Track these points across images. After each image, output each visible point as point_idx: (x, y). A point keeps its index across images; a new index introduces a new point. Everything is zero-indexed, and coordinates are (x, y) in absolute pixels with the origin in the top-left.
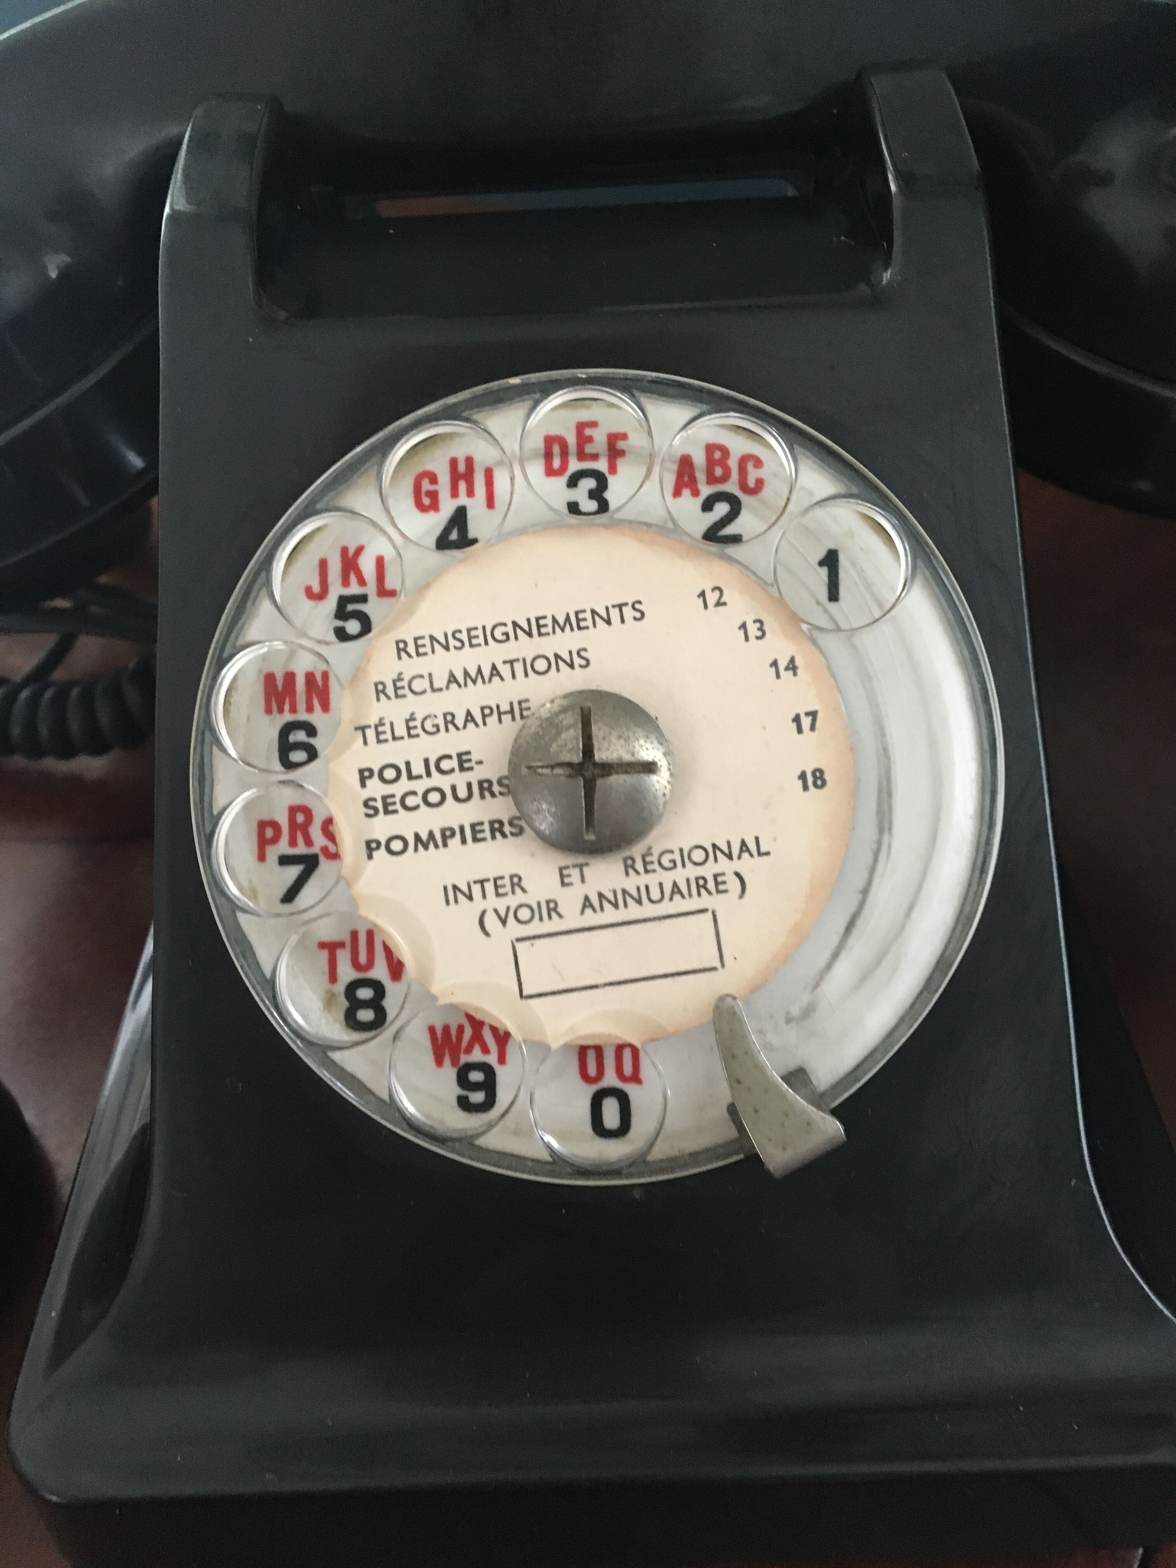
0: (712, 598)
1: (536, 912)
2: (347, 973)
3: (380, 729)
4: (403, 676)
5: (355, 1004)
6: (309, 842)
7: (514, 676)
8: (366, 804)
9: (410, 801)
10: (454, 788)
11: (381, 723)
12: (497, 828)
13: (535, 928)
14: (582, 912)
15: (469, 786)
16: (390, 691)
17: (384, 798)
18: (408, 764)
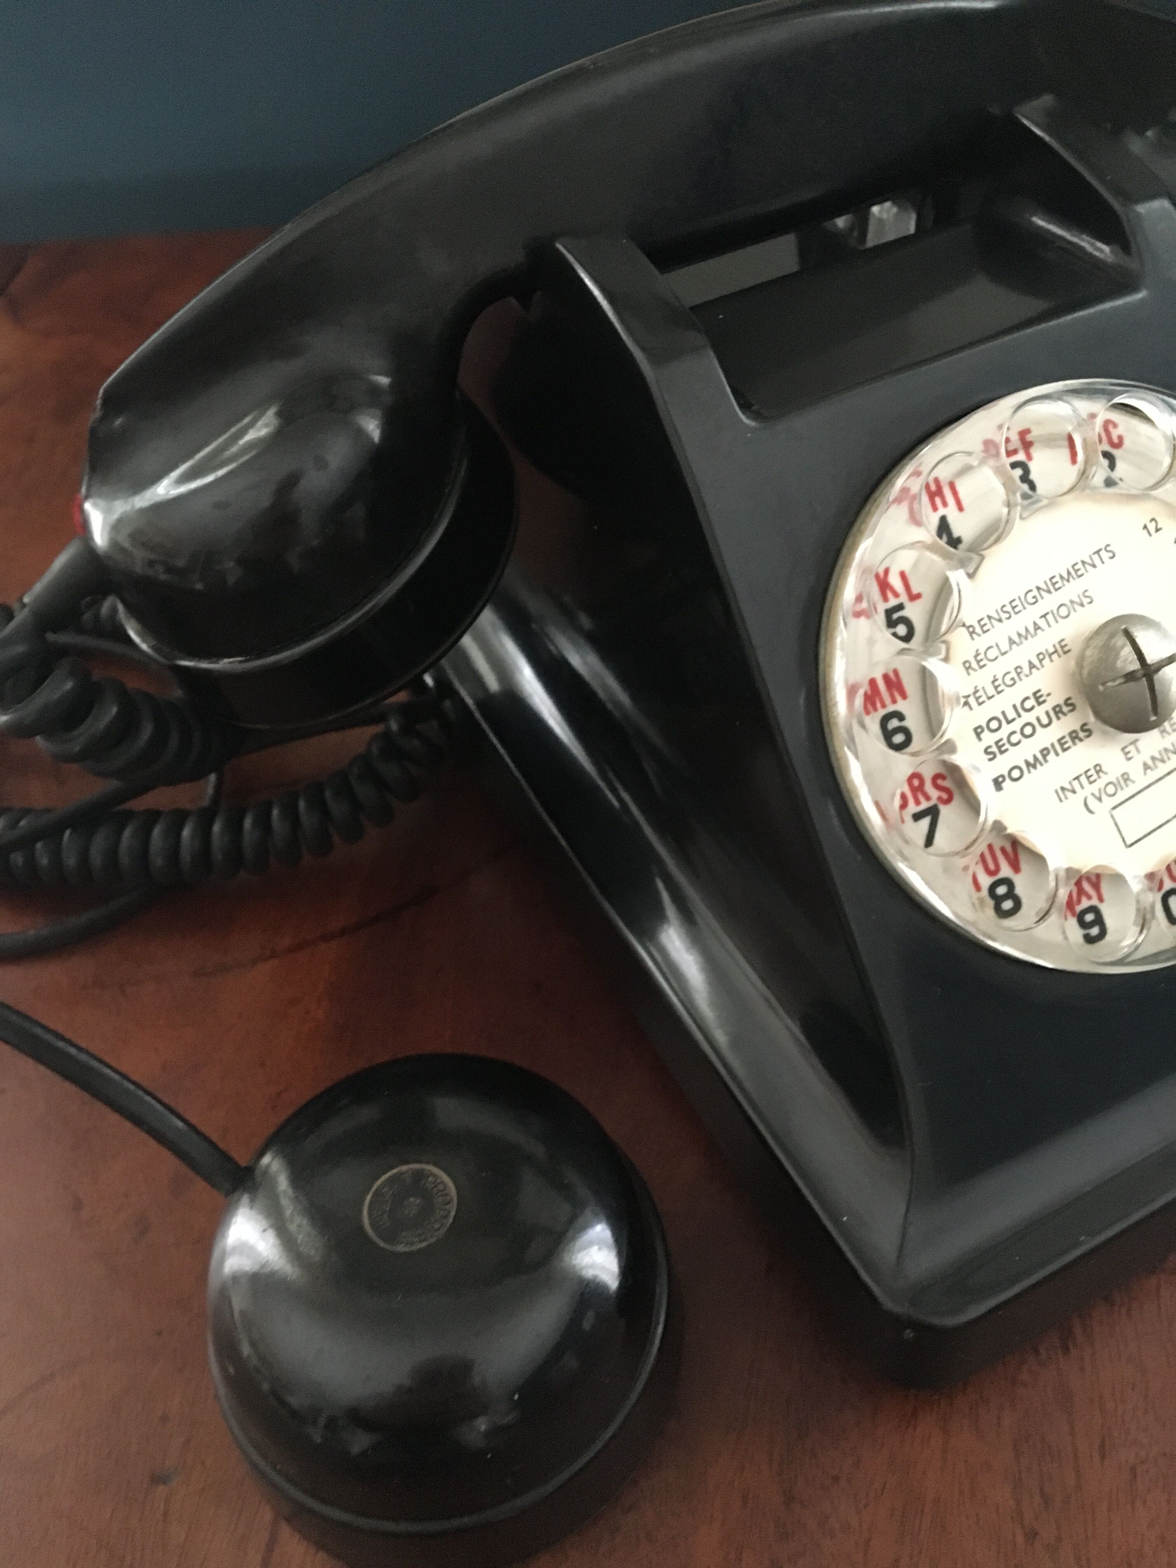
0: (1152, 527)
1: (1116, 785)
2: (985, 881)
3: (978, 695)
4: (979, 652)
5: (998, 900)
6: (928, 798)
7: (1049, 626)
8: (986, 752)
9: (1014, 739)
10: (1038, 719)
11: (976, 691)
12: (1074, 737)
13: (1121, 796)
14: (1145, 774)
15: (1047, 713)
16: (974, 665)
17: (997, 743)
18: (1003, 713)
